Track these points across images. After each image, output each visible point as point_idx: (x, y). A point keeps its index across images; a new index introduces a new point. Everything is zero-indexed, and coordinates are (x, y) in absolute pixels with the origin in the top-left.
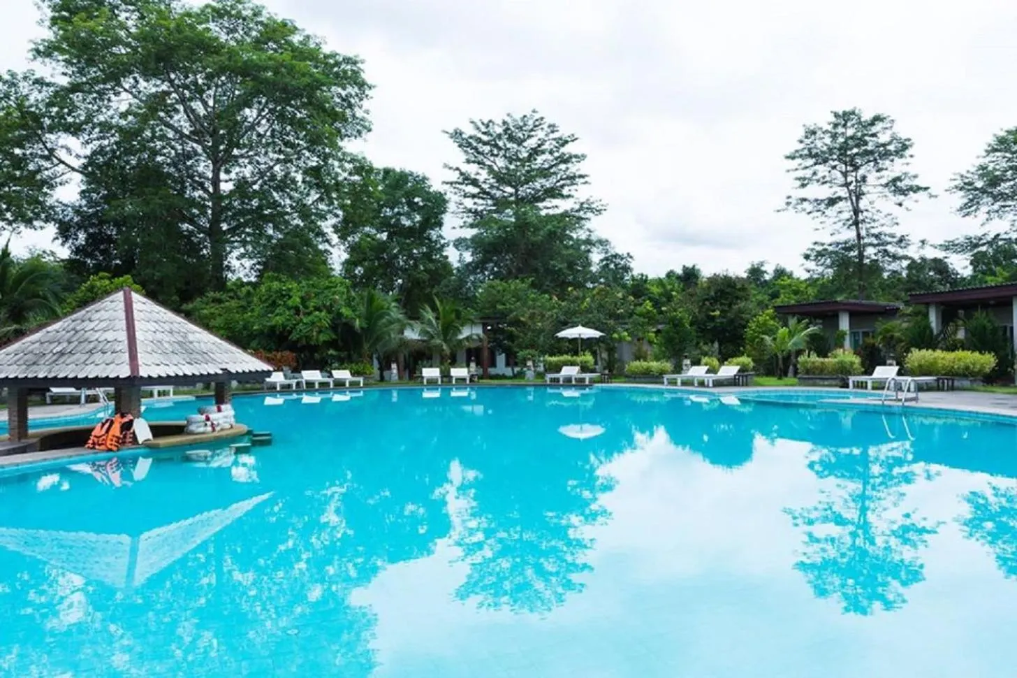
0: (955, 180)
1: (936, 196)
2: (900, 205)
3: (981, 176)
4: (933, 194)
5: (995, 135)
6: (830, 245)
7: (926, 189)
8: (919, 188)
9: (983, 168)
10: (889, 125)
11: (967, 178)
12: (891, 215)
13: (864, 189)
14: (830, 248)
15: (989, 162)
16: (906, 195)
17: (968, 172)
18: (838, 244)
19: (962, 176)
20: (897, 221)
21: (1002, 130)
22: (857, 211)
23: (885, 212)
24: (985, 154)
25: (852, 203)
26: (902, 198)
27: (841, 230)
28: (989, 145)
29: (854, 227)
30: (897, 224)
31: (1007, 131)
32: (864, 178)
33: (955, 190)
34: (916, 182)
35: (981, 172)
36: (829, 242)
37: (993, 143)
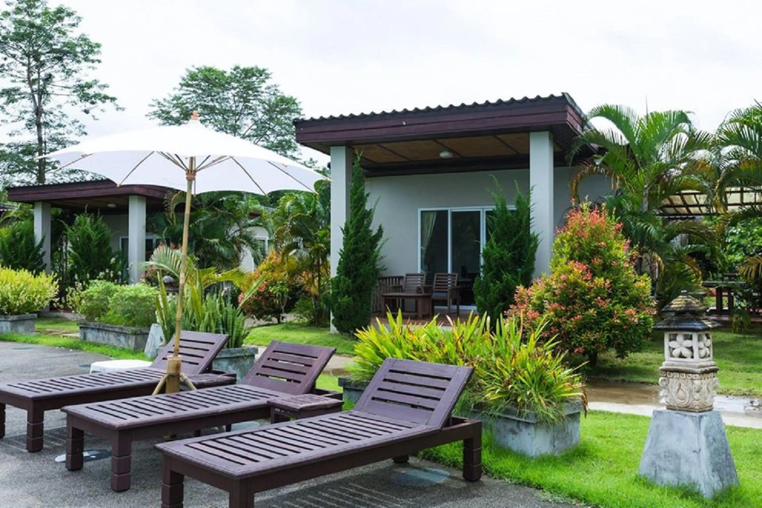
0: (153, 106)
1: (123, 109)
2: (87, 112)
3: (176, 106)
4: (120, 106)
5: (187, 70)
6: (9, 146)
7: (113, 99)
8: (106, 97)
9: (177, 98)
10: (75, 21)
11: (164, 106)
12: (78, 122)
13: (49, 89)
14: (8, 150)
15: (183, 95)
16: (93, 103)
17: (164, 99)
18: (17, 146)
19: (159, 103)
20: (85, 130)
21: (193, 66)
22: (38, 111)
23: (71, 119)
24: (180, 87)
25: (35, 103)
26: (88, 105)
27: (21, 131)
28: (183, 79)
29: (35, 129)
30: (86, 134)
31: (198, 69)
32: (49, 78)
33: (153, 116)
34: (104, 92)
35: (175, 102)
36: (6, 143)
37: (186, 77)
